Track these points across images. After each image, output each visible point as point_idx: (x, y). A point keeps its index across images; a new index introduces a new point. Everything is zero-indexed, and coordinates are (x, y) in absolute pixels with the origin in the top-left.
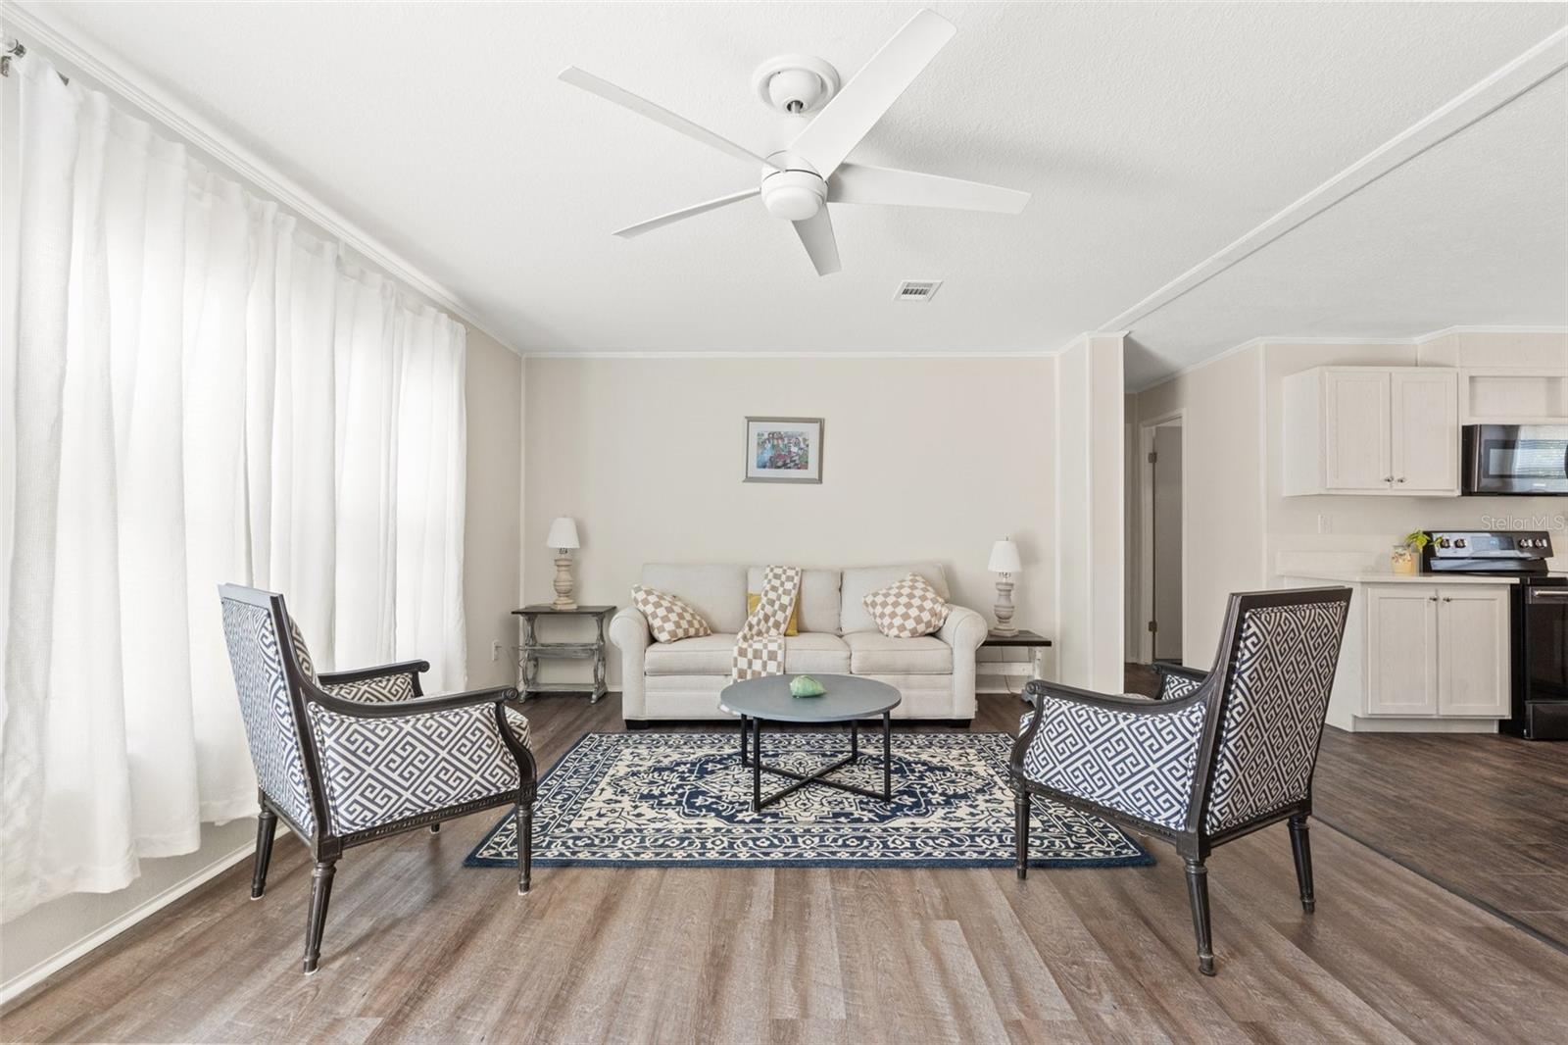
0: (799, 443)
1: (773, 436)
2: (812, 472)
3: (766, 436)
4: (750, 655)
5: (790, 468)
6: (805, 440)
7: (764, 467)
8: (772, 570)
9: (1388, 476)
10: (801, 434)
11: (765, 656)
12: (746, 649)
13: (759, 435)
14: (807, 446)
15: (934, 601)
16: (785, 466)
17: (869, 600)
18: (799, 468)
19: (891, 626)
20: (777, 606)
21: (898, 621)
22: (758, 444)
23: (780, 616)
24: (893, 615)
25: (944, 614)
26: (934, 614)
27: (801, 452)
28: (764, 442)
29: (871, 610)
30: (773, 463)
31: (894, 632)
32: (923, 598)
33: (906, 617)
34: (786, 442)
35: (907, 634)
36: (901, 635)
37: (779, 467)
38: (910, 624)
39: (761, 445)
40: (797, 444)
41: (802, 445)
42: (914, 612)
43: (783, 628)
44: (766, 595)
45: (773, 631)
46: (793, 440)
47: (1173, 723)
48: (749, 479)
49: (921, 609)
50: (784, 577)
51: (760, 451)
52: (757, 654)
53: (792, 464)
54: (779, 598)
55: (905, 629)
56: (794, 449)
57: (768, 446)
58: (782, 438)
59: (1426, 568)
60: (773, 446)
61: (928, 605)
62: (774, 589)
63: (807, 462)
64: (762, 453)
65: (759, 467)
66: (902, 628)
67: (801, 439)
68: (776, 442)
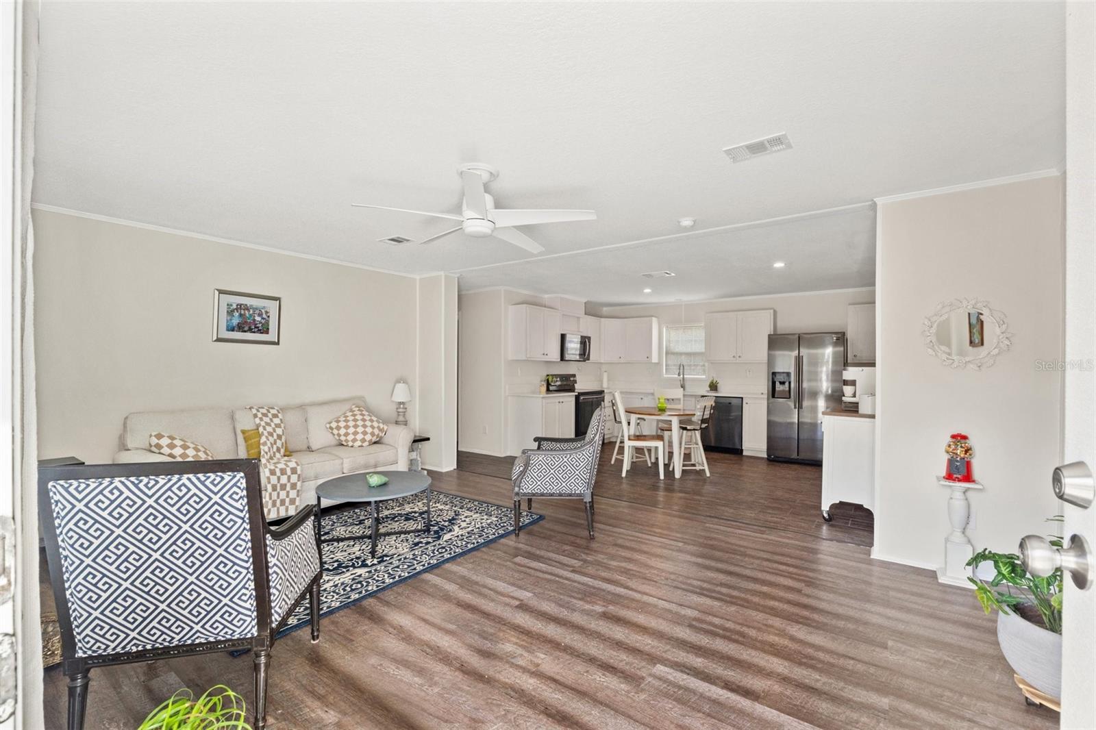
0: (262, 314)
1: (240, 307)
2: (272, 336)
3: (235, 306)
4: (278, 473)
5: (254, 332)
6: (267, 312)
7: (233, 330)
8: (258, 411)
9: (542, 353)
10: (264, 308)
11: (289, 472)
12: (274, 470)
13: (228, 305)
14: (269, 317)
15: (379, 422)
16: (250, 330)
17: (334, 425)
18: (262, 333)
19: (354, 440)
20: (275, 437)
21: (360, 437)
22: (228, 312)
23: (279, 443)
24: (355, 433)
25: (385, 429)
26: (381, 430)
27: (263, 321)
28: (233, 311)
29: (335, 432)
30: (240, 328)
31: (358, 443)
32: (372, 421)
33: (365, 433)
34: (251, 312)
35: (367, 443)
36: (364, 445)
37: (245, 331)
38: (368, 437)
39: (230, 313)
40: (260, 315)
41: (264, 316)
42: (369, 430)
43: (282, 451)
44: (265, 429)
45: (278, 455)
46: (257, 312)
47: (583, 454)
48: (219, 340)
49: (372, 427)
50: (270, 415)
51: (229, 318)
52: (283, 472)
53: (256, 330)
54: (275, 431)
55: (366, 441)
56: (258, 319)
57: (236, 314)
58: (248, 310)
59: (548, 390)
60: (241, 315)
61: (375, 424)
62: (268, 424)
63: (268, 329)
64: (231, 320)
65: (228, 330)
66: (363, 440)
67: (263, 311)
68: (243, 312)
